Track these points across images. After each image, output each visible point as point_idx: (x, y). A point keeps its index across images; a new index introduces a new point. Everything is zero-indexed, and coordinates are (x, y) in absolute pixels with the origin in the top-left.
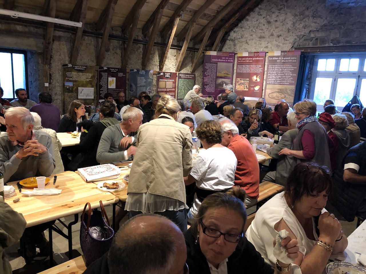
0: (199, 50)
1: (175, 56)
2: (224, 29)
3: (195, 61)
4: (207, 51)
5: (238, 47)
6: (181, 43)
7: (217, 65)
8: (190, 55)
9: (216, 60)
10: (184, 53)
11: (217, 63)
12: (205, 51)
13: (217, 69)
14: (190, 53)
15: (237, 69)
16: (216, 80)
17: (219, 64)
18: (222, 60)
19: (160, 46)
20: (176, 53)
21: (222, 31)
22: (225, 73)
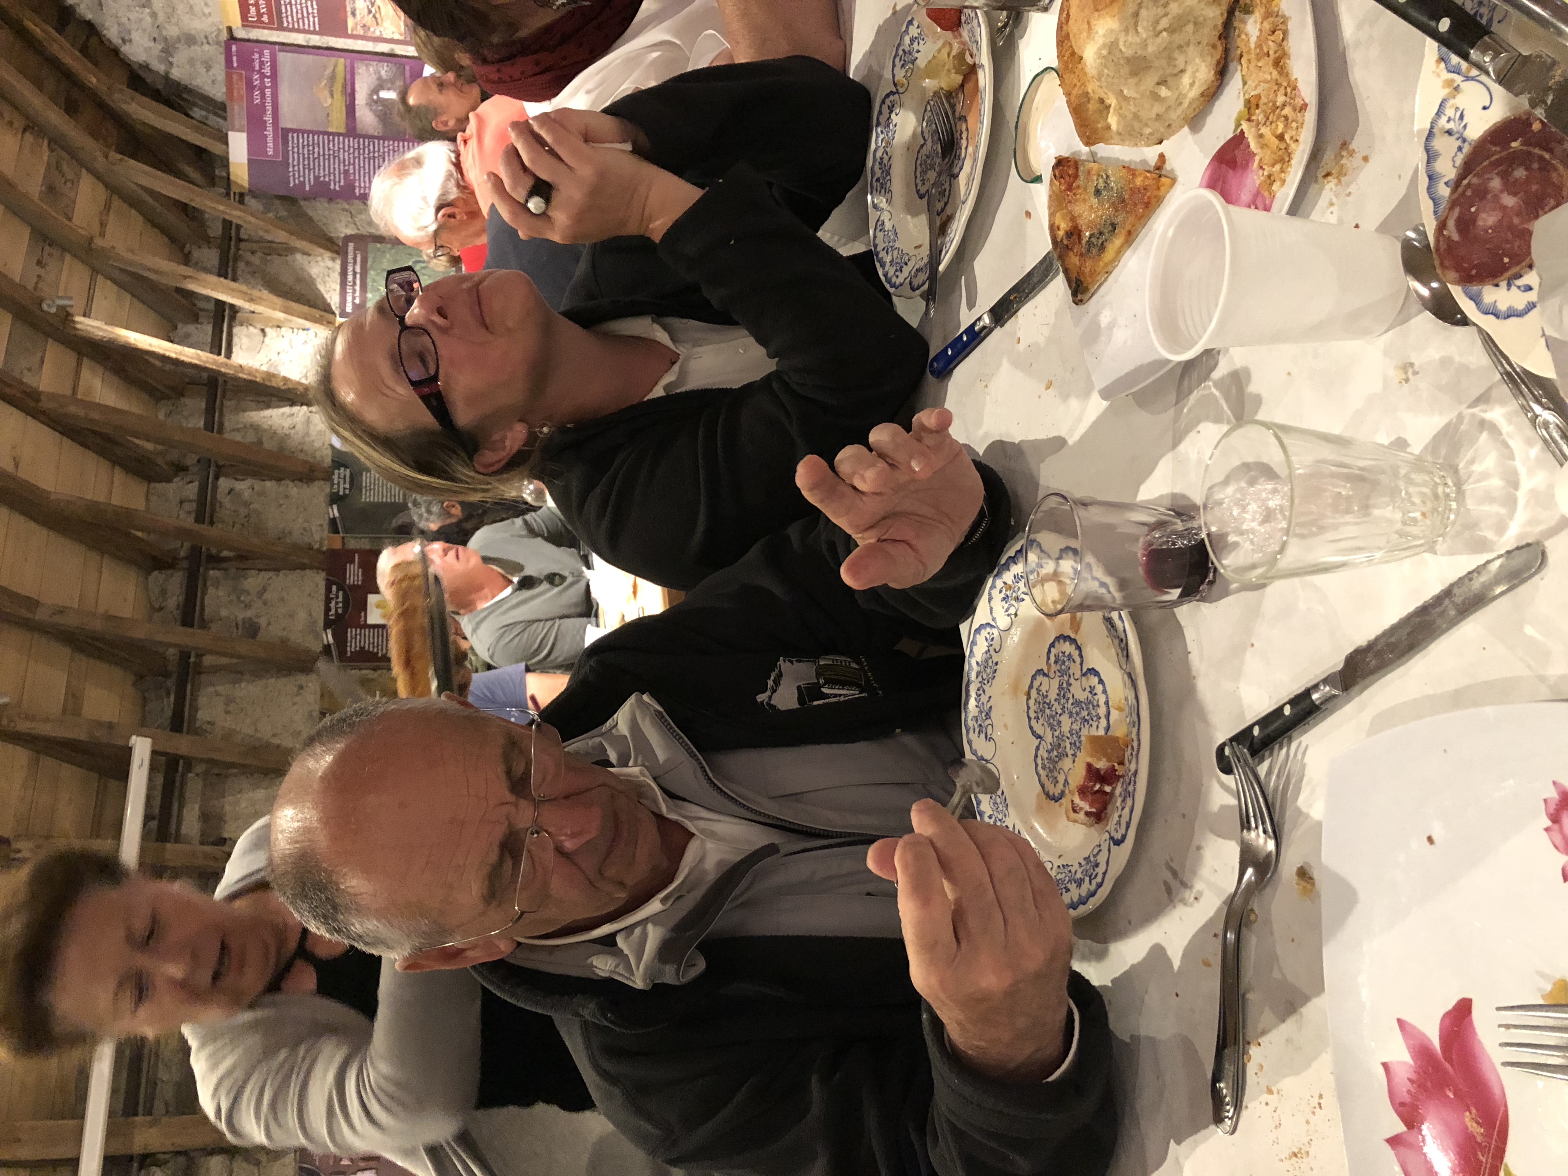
0: (227, 217)
1: (263, 330)
2: (116, 96)
3: (280, 236)
4: (232, 177)
5: (197, 25)
6: (202, 304)
7: (293, 131)
8: (256, 260)
9: (269, 132)
10: (246, 293)
11: (286, 132)
12: (234, 189)
13: (314, 133)
14: (248, 263)
15: (304, 31)
16: (365, 137)
17: (286, 122)
18: (269, 107)
19: (222, 404)
20: (251, 328)
21: (124, 106)
22: (327, 93)
